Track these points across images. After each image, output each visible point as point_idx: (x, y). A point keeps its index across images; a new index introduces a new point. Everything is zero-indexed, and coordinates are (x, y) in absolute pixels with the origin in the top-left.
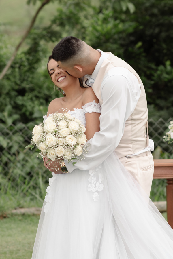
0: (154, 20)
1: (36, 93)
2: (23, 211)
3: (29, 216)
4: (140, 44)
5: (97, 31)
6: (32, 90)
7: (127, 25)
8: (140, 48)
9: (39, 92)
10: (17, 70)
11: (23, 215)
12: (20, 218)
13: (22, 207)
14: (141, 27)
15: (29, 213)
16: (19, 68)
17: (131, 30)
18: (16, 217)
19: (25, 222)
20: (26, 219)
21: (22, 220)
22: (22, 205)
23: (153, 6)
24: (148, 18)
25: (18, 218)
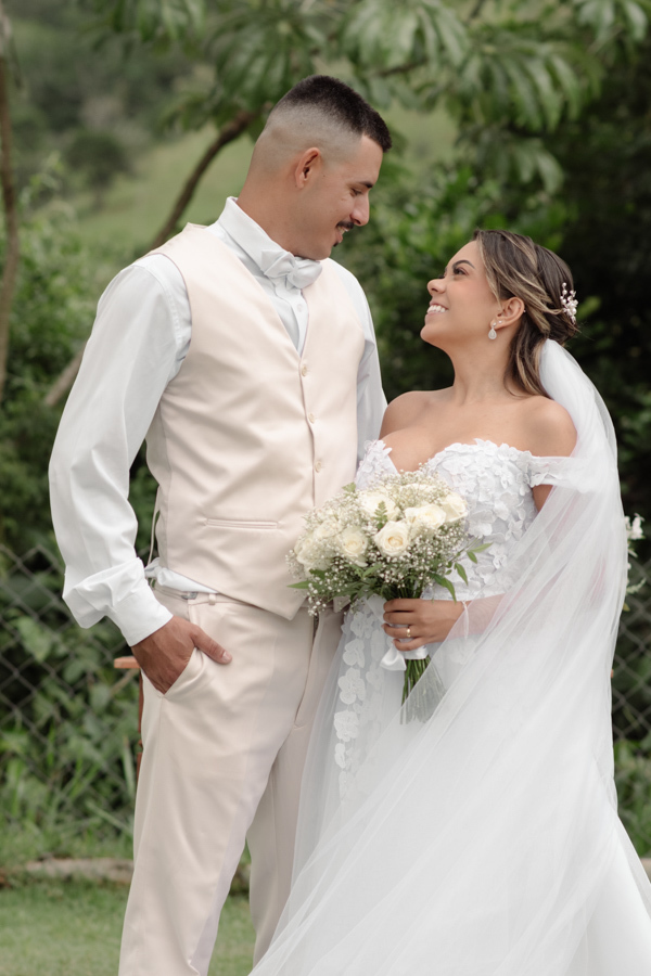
2: (66, 867)
3: (88, 886)
4: (592, 303)
11: (68, 881)
12: (57, 891)
13: (65, 856)
15: (89, 876)
19: (71, 907)
20: (73, 897)
21: (61, 898)
22: (63, 848)
25: (46, 892)
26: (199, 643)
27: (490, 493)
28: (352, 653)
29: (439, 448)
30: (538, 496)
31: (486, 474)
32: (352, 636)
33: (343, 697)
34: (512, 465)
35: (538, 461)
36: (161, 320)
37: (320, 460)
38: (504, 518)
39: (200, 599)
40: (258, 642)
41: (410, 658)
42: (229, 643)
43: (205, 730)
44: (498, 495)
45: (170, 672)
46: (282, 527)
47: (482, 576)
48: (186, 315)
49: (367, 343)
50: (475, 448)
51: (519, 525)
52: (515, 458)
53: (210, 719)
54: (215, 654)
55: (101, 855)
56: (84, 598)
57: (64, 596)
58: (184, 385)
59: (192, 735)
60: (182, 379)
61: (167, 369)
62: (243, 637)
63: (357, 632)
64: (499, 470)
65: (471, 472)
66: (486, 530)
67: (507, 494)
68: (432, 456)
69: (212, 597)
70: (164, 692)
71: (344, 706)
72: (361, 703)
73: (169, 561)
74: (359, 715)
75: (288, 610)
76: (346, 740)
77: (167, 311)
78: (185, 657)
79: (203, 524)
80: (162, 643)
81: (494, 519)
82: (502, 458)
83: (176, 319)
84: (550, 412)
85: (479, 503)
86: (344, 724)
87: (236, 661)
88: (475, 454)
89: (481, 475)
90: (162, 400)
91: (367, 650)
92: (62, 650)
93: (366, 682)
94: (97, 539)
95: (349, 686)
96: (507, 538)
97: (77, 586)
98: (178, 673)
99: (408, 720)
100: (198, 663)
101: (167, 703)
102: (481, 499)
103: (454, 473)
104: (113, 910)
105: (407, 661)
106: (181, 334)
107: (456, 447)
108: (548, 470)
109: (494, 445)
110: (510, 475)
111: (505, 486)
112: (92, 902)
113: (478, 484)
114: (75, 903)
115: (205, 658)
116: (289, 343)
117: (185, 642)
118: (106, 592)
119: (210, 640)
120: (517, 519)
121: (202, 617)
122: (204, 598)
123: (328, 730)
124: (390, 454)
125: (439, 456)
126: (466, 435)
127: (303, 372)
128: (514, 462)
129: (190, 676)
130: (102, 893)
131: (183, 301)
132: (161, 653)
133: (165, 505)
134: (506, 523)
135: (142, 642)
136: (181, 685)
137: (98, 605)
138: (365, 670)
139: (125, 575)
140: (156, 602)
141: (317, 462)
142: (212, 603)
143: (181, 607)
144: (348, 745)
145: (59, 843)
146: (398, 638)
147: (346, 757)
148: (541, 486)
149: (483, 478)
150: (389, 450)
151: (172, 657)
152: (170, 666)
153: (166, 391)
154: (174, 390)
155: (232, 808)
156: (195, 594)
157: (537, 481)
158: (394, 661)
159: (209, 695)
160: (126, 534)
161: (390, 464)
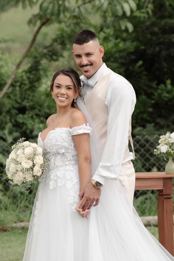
0: (154, 38)
1: (36, 111)
4: (140, 63)
6: (33, 108)
7: (128, 44)
8: (141, 66)
9: (40, 111)
10: (18, 88)
11: (23, 228)
12: (20, 231)
13: (22, 221)
14: (143, 47)
16: (20, 86)
17: (132, 49)
18: (16, 230)
19: (25, 235)
21: (22, 233)
23: (153, 24)
24: (149, 36)
25: (17, 231)
27: (61, 141)
29: (48, 133)
31: (58, 137)
34: (66, 132)
38: (67, 146)
44: (63, 141)
47: (65, 162)
50: (55, 131)
52: (66, 130)
64: (62, 135)
65: (54, 137)
66: (63, 151)
67: (65, 141)
74: (41, 203)
81: (64, 148)
82: (62, 131)
85: (58, 145)
88: (55, 132)
89: (57, 138)
102: (58, 144)
103: (51, 139)
109: (60, 129)
110: (66, 135)
111: (64, 138)
113: (57, 140)
128: (66, 131)
144: (38, 210)
145: (20, 218)
147: (38, 213)
149: (58, 138)
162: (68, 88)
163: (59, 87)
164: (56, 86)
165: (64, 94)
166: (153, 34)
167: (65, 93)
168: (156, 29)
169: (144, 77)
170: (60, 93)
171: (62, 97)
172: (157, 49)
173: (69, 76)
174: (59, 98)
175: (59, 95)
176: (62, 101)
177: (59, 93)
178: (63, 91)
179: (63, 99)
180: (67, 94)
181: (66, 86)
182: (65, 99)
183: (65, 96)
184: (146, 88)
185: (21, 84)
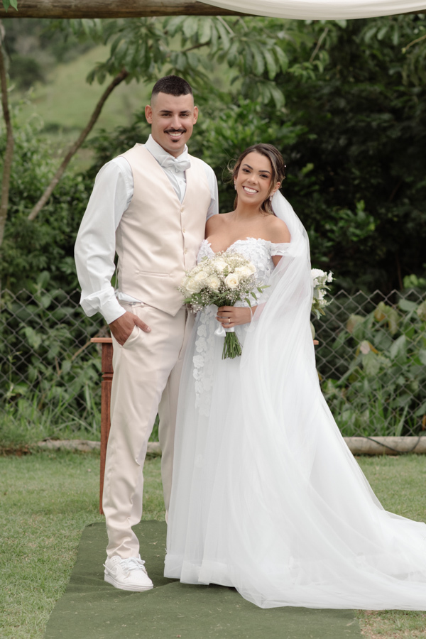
0: (337, 120)
2: (57, 444)
3: (68, 453)
4: (310, 166)
5: (225, 138)
7: (286, 130)
8: (309, 175)
11: (59, 450)
12: (53, 455)
13: (57, 439)
14: (313, 137)
15: (68, 448)
17: (292, 141)
18: (47, 453)
19: (61, 463)
20: (61, 458)
21: (55, 458)
22: (55, 435)
23: (337, 93)
24: (329, 115)
25: (48, 456)
26: (137, 323)
28: (201, 331)
29: (232, 242)
30: (275, 260)
31: (253, 253)
32: (201, 323)
33: (197, 350)
35: (274, 245)
36: (121, 185)
37: (187, 249)
38: (263, 270)
39: (137, 305)
40: (162, 323)
41: (229, 331)
42: (150, 323)
43: (140, 360)
44: (259, 260)
45: (125, 336)
46: (171, 277)
48: (132, 184)
49: (212, 200)
50: (247, 241)
51: (269, 272)
52: (264, 244)
53: (142, 355)
54: (144, 328)
55: (74, 438)
56: (89, 303)
57: (81, 303)
58: (130, 214)
59: (135, 363)
60: (130, 211)
61: (123, 207)
62: (156, 321)
63: (203, 322)
64: (258, 249)
65: (246, 252)
67: (263, 259)
68: (229, 246)
69: (143, 304)
70: (122, 344)
71: (198, 353)
72: (205, 352)
73: (123, 290)
74: (204, 358)
75: (173, 312)
76: (198, 368)
77: (123, 181)
78: (131, 329)
79: (137, 274)
80: (121, 323)
81: (259, 271)
82: (259, 245)
83: (127, 185)
84: (277, 224)
86: (197, 360)
87: (153, 331)
88: (248, 244)
90: (121, 220)
91: (207, 329)
92: (47, 343)
93: (207, 343)
94: (96, 278)
95: (200, 344)
96: (264, 278)
97: (86, 298)
98: (128, 335)
99: (225, 358)
100: (136, 332)
101: (124, 350)
104: (81, 463)
105: (227, 333)
106: (129, 192)
107: (239, 242)
108: (278, 249)
109: (255, 240)
110: (263, 251)
111: (261, 256)
112: (70, 460)
114: (62, 461)
115: (140, 329)
116: (176, 198)
117: (131, 322)
118: (98, 301)
119: (141, 322)
120: (268, 269)
121: (138, 312)
122: (139, 305)
123: (191, 363)
124: (211, 246)
125: (232, 247)
126: (242, 236)
127: (182, 210)
128: (264, 246)
129: (133, 337)
130: (75, 456)
131: (131, 177)
132: (121, 327)
133: (121, 265)
134: (264, 272)
135: (113, 322)
136: (130, 340)
137: (95, 306)
138: (207, 337)
139: (106, 294)
140: (119, 305)
141: (185, 249)
142: (142, 307)
143: (129, 309)
144: (199, 370)
145: (53, 433)
146: (223, 323)
147: (199, 375)
148: (276, 256)
150: (210, 244)
151: (125, 329)
152: (124, 333)
153: (123, 216)
154: (125, 215)
155: (153, 394)
156: (135, 303)
157: (274, 254)
158: (221, 332)
159: (142, 346)
160: (107, 277)
161: (211, 251)
162: (264, 176)
163: (248, 171)
164: (244, 170)
165: (254, 184)
166: (336, 111)
167: (256, 182)
168: (342, 103)
169: (316, 195)
170: (248, 180)
171: (250, 188)
172: (342, 142)
173: (267, 155)
174: (245, 188)
175: (245, 184)
176: (249, 195)
177: (246, 180)
178: (254, 178)
179: (251, 191)
180: (259, 183)
181: (260, 171)
182: (255, 191)
183: (257, 188)
184: (318, 217)
185: (73, 199)
